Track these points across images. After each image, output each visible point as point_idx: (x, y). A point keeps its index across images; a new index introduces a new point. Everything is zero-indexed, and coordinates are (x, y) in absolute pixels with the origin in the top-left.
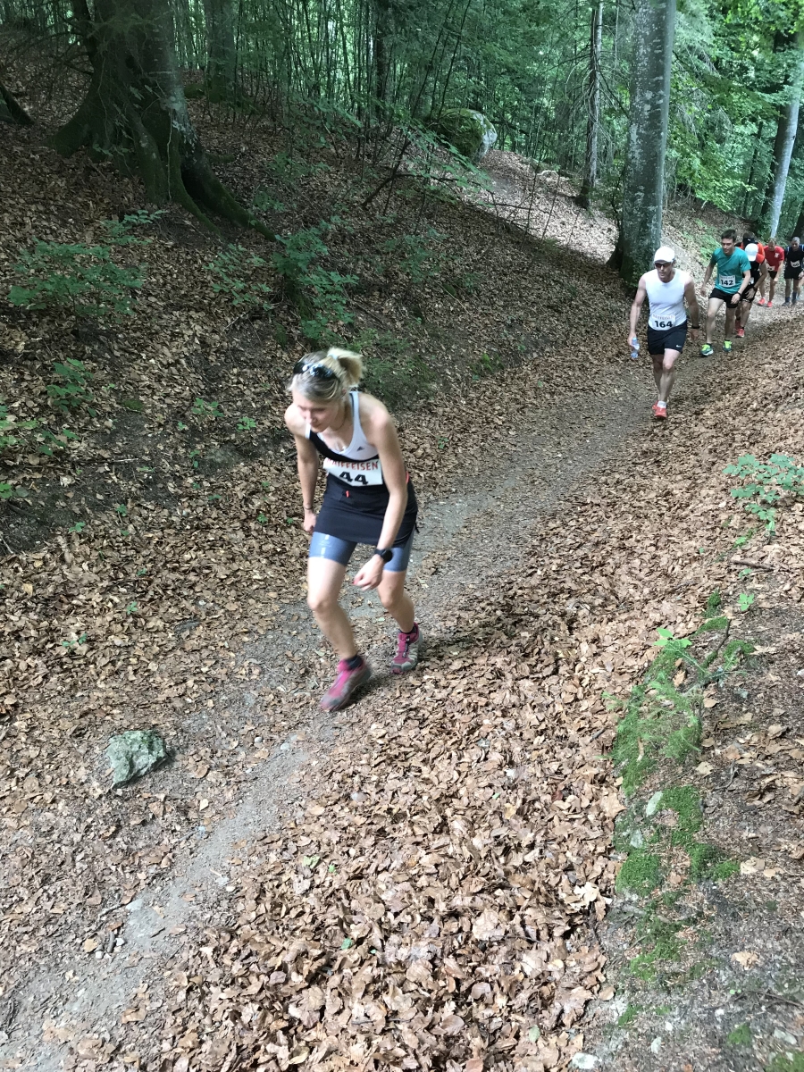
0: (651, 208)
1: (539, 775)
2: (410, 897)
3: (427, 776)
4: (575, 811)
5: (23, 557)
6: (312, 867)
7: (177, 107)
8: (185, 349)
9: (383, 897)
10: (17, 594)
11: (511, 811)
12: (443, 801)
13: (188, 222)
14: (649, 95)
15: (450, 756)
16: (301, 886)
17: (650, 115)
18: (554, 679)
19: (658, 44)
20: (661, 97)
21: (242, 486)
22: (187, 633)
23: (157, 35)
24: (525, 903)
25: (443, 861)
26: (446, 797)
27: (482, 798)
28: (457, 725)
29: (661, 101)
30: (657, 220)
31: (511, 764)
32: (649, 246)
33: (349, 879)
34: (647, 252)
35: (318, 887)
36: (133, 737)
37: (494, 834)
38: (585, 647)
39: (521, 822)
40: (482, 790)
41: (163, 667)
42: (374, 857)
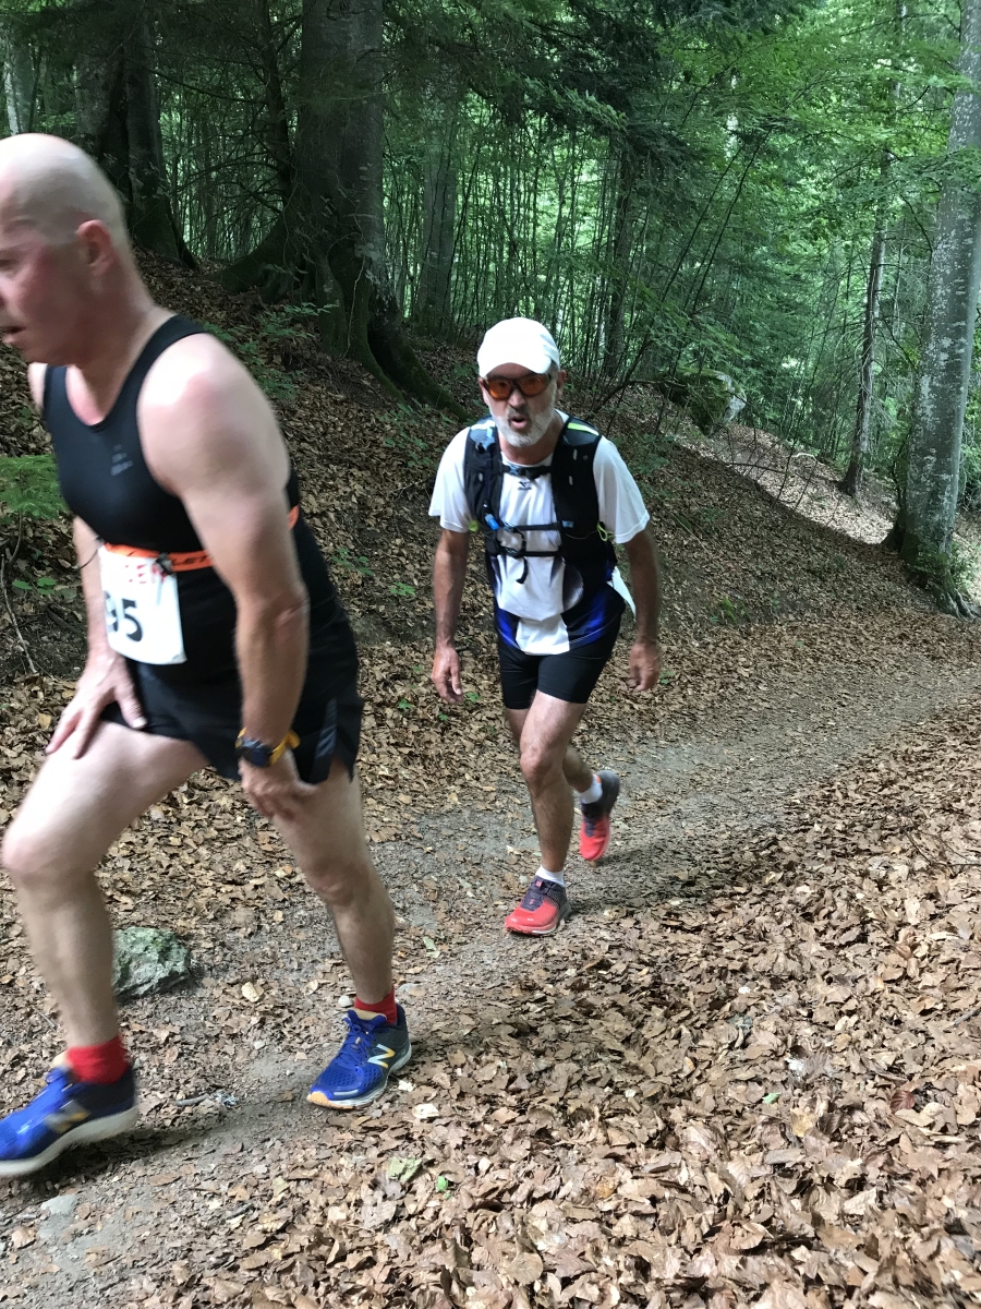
0: (945, 477)
1: (855, 1068)
2: (597, 1252)
3: (634, 1062)
4: (944, 1130)
5: (50, 681)
6: (404, 1179)
7: (375, 256)
8: (336, 503)
9: (541, 1245)
10: (25, 723)
11: (805, 1120)
12: (665, 1099)
13: (366, 382)
14: (946, 342)
15: (678, 1036)
16: (376, 1212)
17: (947, 365)
18: (861, 948)
19: (960, 284)
20: (962, 345)
21: (383, 667)
22: (265, 821)
23: (363, 173)
24: (866, 1283)
25: (667, 1194)
26: (671, 1094)
27: (742, 1100)
28: (690, 994)
29: (962, 351)
30: (952, 491)
31: (797, 1051)
32: (939, 524)
33: (473, 1208)
34: (937, 530)
35: (408, 1219)
36: (140, 934)
37: (773, 1158)
38: (913, 906)
39: (825, 1144)
40: (741, 1087)
41: (217, 857)
42: (528, 1174)
